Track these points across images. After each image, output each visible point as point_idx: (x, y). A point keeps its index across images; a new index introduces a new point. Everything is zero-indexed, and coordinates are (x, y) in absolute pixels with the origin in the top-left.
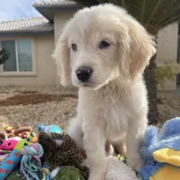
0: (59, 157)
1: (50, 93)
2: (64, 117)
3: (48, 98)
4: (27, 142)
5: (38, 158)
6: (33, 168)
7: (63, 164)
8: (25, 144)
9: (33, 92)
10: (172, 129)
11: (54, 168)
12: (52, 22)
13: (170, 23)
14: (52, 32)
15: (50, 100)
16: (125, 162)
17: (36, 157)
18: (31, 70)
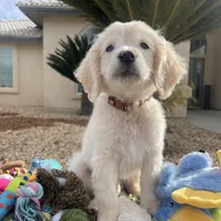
0: (63, 198)
1: (36, 117)
2: (54, 147)
3: (32, 122)
4: (24, 181)
5: (36, 200)
6: (30, 212)
7: (68, 206)
8: (22, 184)
9: (13, 114)
10: (189, 165)
11: (56, 212)
12: (40, 27)
13: (182, 40)
14: (41, 39)
15: (36, 126)
16: (138, 203)
17: (34, 199)
18: (11, 86)
